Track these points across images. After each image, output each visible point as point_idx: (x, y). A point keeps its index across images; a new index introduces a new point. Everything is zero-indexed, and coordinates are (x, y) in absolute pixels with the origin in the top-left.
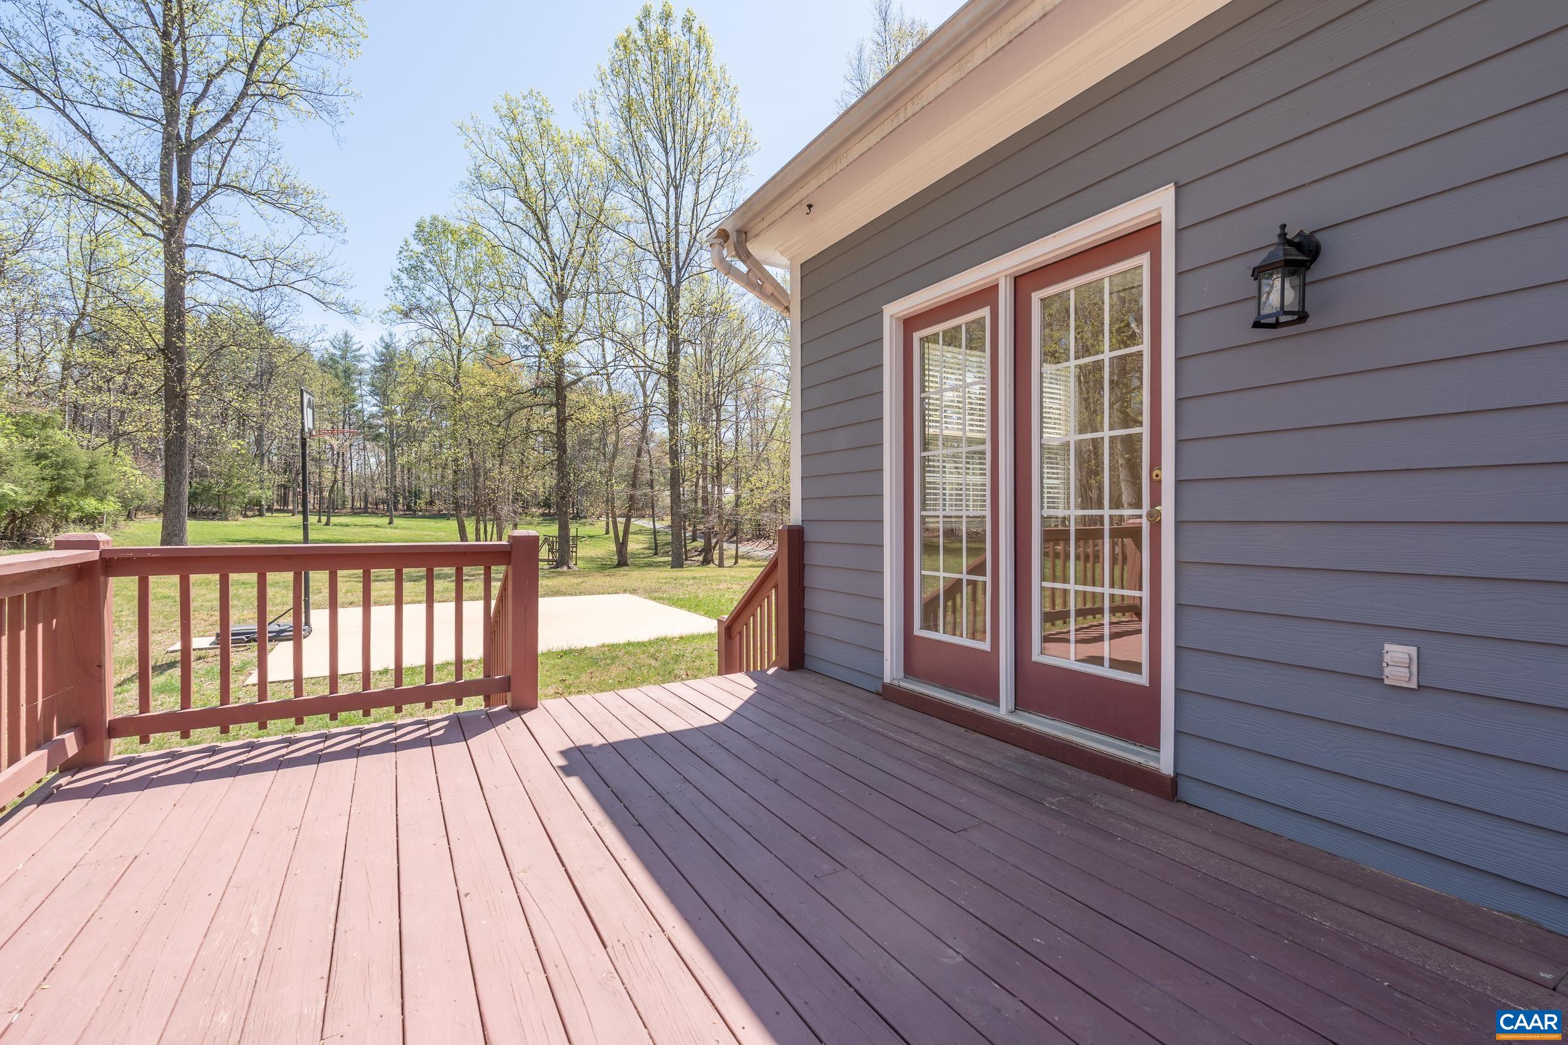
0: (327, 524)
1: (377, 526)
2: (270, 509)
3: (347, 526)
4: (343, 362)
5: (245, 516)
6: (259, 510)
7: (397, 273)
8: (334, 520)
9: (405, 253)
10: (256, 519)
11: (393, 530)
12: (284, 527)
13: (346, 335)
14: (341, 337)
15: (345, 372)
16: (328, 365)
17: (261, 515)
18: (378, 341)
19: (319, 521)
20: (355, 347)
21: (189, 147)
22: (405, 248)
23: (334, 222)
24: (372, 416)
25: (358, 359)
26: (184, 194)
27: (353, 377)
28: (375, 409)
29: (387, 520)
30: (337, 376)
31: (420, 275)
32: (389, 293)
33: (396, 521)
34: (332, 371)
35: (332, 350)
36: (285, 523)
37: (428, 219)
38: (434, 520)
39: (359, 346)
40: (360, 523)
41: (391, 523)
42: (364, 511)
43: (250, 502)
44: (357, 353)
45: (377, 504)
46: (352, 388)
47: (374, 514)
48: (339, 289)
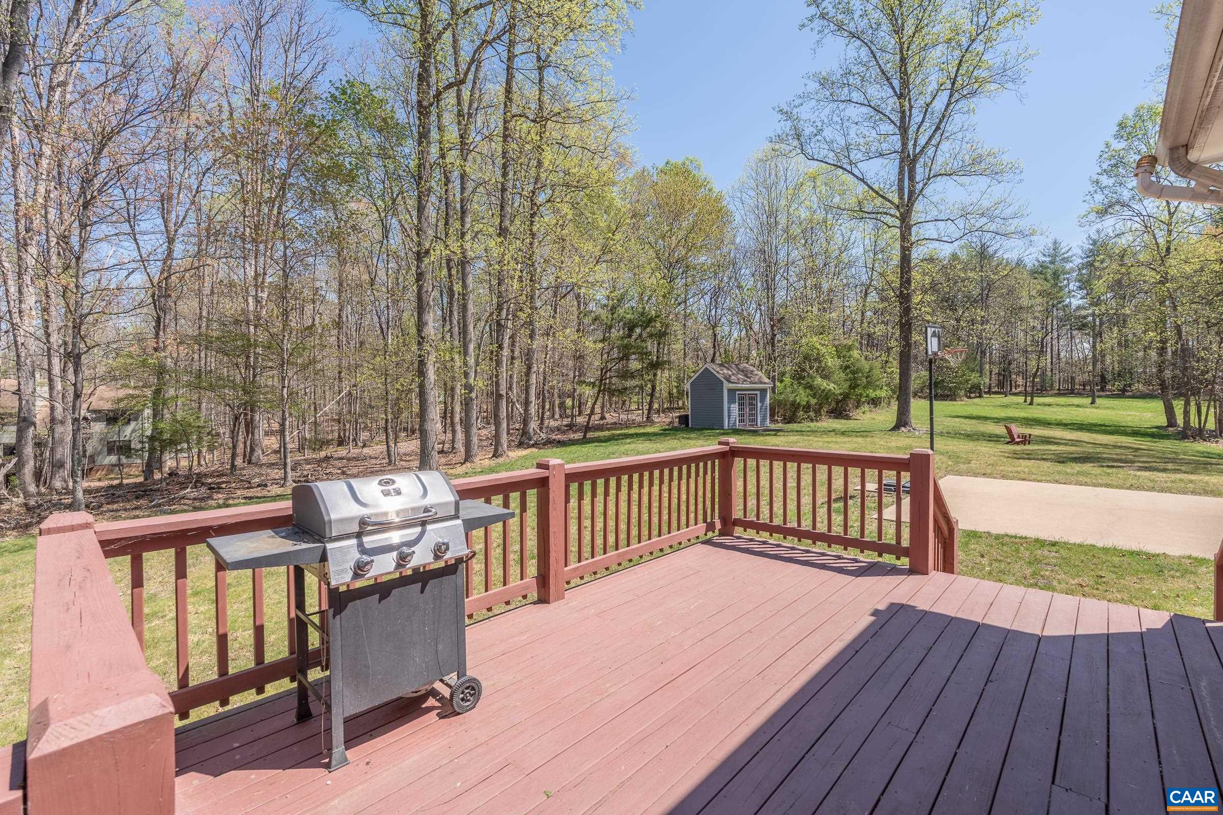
0: (1031, 404)
1: (1078, 406)
2: (989, 392)
3: (1049, 405)
4: (1052, 266)
5: (970, 397)
6: (980, 393)
7: (1095, 177)
8: (1037, 400)
9: (1106, 156)
10: (976, 400)
11: (1095, 410)
12: (995, 406)
13: (1055, 243)
14: (1050, 245)
15: (1054, 274)
16: (1038, 272)
17: (980, 396)
18: (1085, 240)
19: (1025, 401)
20: (1063, 251)
21: (914, 161)
22: (1107, 150)
23: (1013, 168)
24: (1079, 308)
25: (1066, 260)
26: (911, 193)
27: (1062, 277)
28: (1081, 302)
29: (1089, 400)
30: (1046, 279)
31: (1120, 170)
32: (1089, 197)
33: (1098, 401)
34: (1043, 276)
35: (1042, 258)
36: (998, 403)
37: (1130, 113)
38: (1144, 401)
39: (1067, 248)
40: (1062, 403)
41: (1093, 403)
42: (1071, 392)
43: (972, 387)
44: (1066, 256)
45: (1084, 386)
46: (1060, 287)
47: (1079, 395)
48: (1017, 220)
